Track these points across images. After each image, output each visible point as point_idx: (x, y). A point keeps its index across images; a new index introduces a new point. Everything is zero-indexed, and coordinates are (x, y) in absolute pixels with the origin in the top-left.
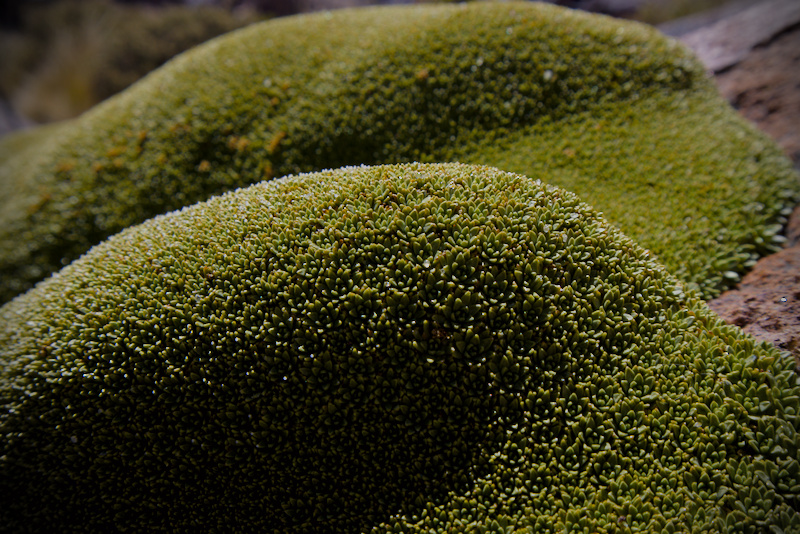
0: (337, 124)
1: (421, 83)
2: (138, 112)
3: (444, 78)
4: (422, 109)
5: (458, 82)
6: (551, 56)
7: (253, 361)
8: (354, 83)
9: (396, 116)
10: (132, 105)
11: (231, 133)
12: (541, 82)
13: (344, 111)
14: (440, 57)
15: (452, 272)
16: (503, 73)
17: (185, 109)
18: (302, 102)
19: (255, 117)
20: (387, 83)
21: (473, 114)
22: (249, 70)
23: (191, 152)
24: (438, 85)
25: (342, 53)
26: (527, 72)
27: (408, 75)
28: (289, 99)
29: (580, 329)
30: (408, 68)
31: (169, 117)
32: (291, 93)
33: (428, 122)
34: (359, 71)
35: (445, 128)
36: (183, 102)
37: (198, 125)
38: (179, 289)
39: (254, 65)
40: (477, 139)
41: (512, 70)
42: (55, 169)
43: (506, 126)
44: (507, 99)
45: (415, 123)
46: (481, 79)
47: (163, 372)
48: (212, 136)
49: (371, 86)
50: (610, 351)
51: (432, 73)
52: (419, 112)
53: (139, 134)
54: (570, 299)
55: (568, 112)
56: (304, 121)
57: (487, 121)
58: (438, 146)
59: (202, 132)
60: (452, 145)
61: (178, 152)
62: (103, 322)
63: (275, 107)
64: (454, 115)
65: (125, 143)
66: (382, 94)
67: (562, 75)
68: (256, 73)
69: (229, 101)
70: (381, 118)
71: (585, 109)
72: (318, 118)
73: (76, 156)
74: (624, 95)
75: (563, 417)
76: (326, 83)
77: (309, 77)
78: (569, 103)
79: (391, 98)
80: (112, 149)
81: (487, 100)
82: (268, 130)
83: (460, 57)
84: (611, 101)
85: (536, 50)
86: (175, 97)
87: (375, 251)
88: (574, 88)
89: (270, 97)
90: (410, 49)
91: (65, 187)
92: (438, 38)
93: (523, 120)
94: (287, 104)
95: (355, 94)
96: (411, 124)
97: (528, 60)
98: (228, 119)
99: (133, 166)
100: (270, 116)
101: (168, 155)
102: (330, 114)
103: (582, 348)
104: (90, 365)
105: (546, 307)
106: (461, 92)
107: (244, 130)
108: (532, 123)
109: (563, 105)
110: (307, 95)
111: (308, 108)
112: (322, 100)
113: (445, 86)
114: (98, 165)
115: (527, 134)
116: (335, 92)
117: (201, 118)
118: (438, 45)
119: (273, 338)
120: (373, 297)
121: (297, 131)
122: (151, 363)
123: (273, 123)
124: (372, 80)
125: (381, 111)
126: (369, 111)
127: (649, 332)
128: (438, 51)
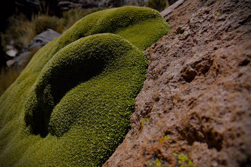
0: (99, 30)
1: (112, 22)
2: (71, 31)
3: (115, 20)
4: (112, 26)
5: (117, 21)
6: (132, 15)
7: (76, 61)
8: (102, 23)
9: (108, 27)
10: (70, 30)
11: (84, 33)
12: (130, 19)
13: (100, 28)
14: (114, 17)
15: (100, 47)
16: (124, 18)
17: (77, 30)
18: (94, 27)
19: (88, 30)
20: (106, 22)
21: (119, 26)
22: (87, 22)
23: (78, 37)
24: (114, 22)
25: (100, 18)
26: (128, 18)
27: (109, 20)
28: (93, 26)
29: (117, 53)
30: (110, 19)
31: (75, 32)
32: (93, 25)
33: (113, 28)
34: (102, 21)
35: (115, 28)
36: (77, 29)
37: (79, 32)
38: (68, 53)
39: (87, 21)
40: (120, 30)
41: (125, 18)
42: (59, 42)
43: (124, 27)
44: (125, 23)
45: (111, 28)
46: (121, 20)
47: (66, 64)
48: (81, 34)
49: (104, 23)
50: (121, 55)
51: (113, 20)
52: (111, 26)
53: (71, 35)
54: (116, 49)
55: (134, 24)
56: (95, 30)
57: (121, 27)
58: (114, 32)
59: (80, 33)
60: (116, 31)
61: (77, 37)
62: (59, 58)
63: (91, 28)
64: (116, 26)
65: (69, 37)
66: (106, 24)
67: (133, 18)
68: (88, 23)
69: (84, 28)
70: (106, 28)
71: (137, 23)
72: (97, 29)
73: (62, 40)
74: (143, 20)
75: (114, 64)
76: (98, 23)
77: (96, 22)
78: (134, 22)
79: (107, 24)
80: (67, 38)
81: (121, 23)
82: (89, 32)
83: (117, 17)
84: (141, 21)
85: (129, 14)
86: (76, 28)
87: (91, 45)
88: (135, 20)
89: (90, 26)
90: (110, 16)
91: (61, 45)
92: (114, 14)
93: (127, 26)
94: (92, 27)
95: (102, 25)
96: (110, 28)
97: (128, 16)
98: (84, 31)
99: (70, 40)
100: (90, 30)
101: (75, 38)
102: (98, 28)
103: (117, 55)
104: (58, 64)
105: (112, 51)
106: (117, 22)
107: (86, 32)
108: (128, 26)
109: (133, 22)
110: (95, 25)
111: (95, 28)
112: (97, 26)
113: (115, 22)
114: (65, 41)
115: (128, 28)
116: (99, 25)
117: (80, 31)
118: (114, 15)
119: (78, 58)
120: (90, 51)
121: (94, 31)
122: (65, 63)
123: (90, 31)
124: (104, 22)
125: (106, 27)
126: (104, 27)
127: (127, 53)
128: (114, 16)
